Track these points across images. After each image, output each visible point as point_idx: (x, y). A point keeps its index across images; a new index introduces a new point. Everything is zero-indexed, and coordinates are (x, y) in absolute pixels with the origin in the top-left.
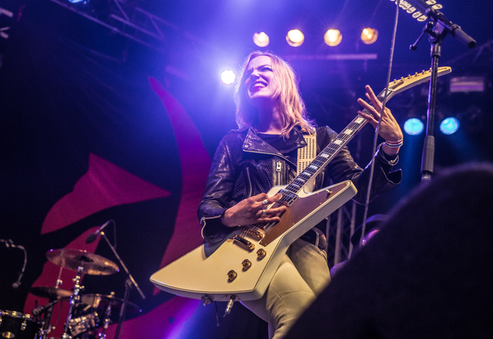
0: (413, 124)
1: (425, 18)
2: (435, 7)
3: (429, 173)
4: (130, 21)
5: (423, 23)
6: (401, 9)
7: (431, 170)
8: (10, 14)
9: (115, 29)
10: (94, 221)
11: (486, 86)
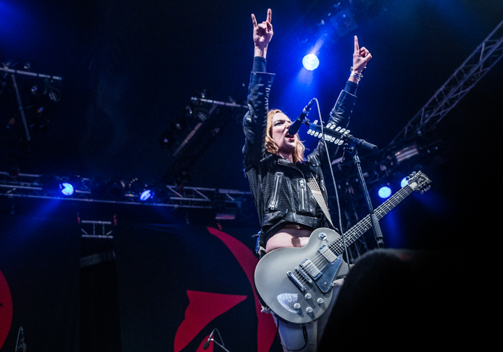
0: (384, 191)
1: (342, 142)
2: (346, 133)
3: (381, 238)
4: (184, 197)
5: (342, 146)
6: (326, 141)
7: (382, 236)
8: (110, 223)
9: (176, 206)
10: (205, 334)
11: (419, 150)
